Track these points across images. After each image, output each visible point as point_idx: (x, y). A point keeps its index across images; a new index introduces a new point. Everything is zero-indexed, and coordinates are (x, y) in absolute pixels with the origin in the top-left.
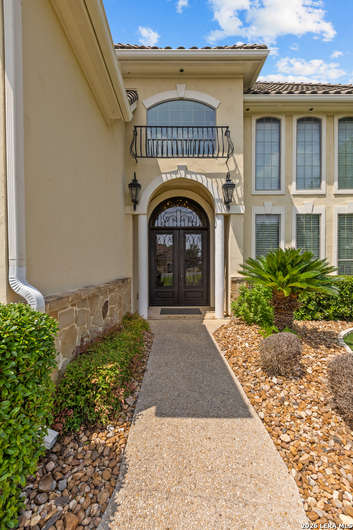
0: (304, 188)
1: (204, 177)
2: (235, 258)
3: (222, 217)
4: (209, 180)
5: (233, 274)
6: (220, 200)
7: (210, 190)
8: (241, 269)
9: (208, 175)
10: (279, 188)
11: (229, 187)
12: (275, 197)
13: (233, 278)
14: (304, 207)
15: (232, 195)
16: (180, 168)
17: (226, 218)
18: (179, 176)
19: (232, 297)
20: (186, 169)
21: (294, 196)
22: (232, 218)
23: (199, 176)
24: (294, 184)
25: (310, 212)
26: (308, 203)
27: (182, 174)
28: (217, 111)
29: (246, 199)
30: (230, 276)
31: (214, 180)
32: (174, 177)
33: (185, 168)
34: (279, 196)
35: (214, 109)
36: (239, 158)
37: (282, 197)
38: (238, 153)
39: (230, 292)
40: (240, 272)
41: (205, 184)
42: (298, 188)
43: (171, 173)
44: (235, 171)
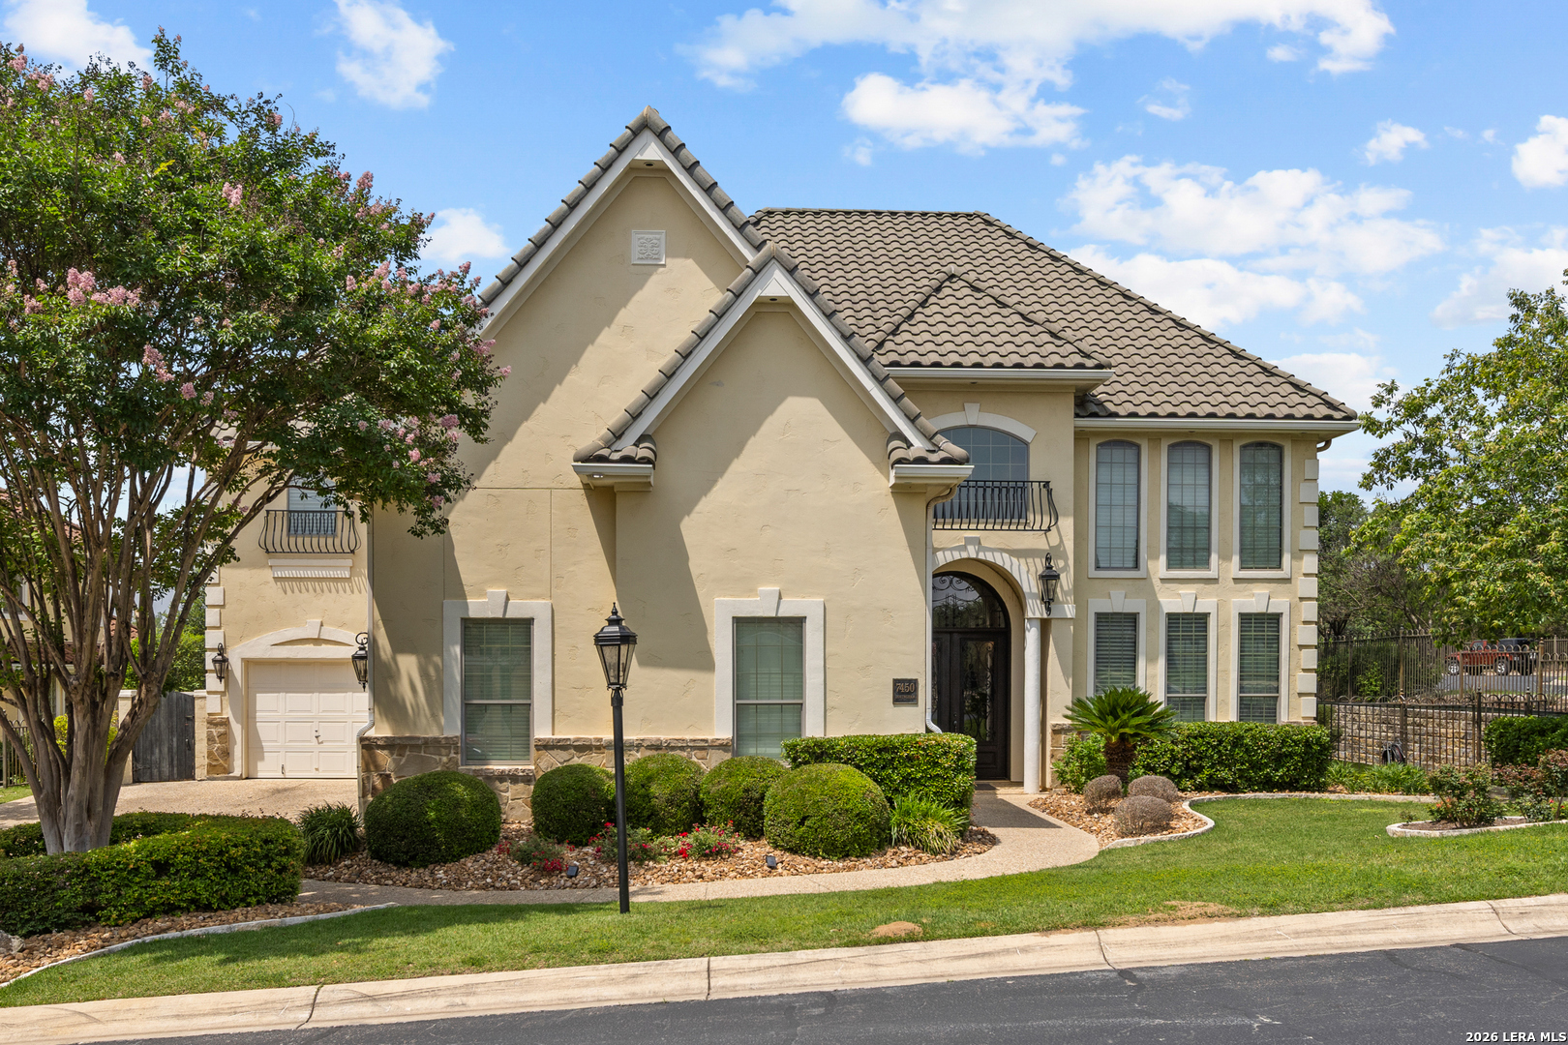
0: (1181, 565)
1: (1005, 555)
2: (1058, 693)
3: (1038, 623)
4: (1015, 560)
5: (1056, 719)
6: (1033, 596)
7: (1016, 575)
8: (1069, 713)
9: (1014, 553)
10: (1136, 566)
11: (1049, 577)
12: (1130, 582)
13: (1055, 726)
14: (1177, 599)
15: (1054, 591)
16: (969, 541)
17: (1045, 626)
18: (964, 555)
19: (1052, 756)
20: (980, 543)
21: (1163, 580)
22: (1054, 627)
23: (997, 555)
24: (1163, 559)
25: (1190, 610)
26: (1186, 594)
27: (971, 552)
28: (1031, 446)
29: (1078, 591)
30: (1051, 721)
31: (1022, 561)
32: (957, 556)
33: (977, 542)
34: (1138, 582)
35: (1026, 444)
36: (1067, 524)
37: (1142, 582)
38: (1066, 515)
39: (1049, 748)
40: (1066, 717)
41: (1007, 567)
42: (1170, 566)
43: (951, 549)
44: (1059, 546)
